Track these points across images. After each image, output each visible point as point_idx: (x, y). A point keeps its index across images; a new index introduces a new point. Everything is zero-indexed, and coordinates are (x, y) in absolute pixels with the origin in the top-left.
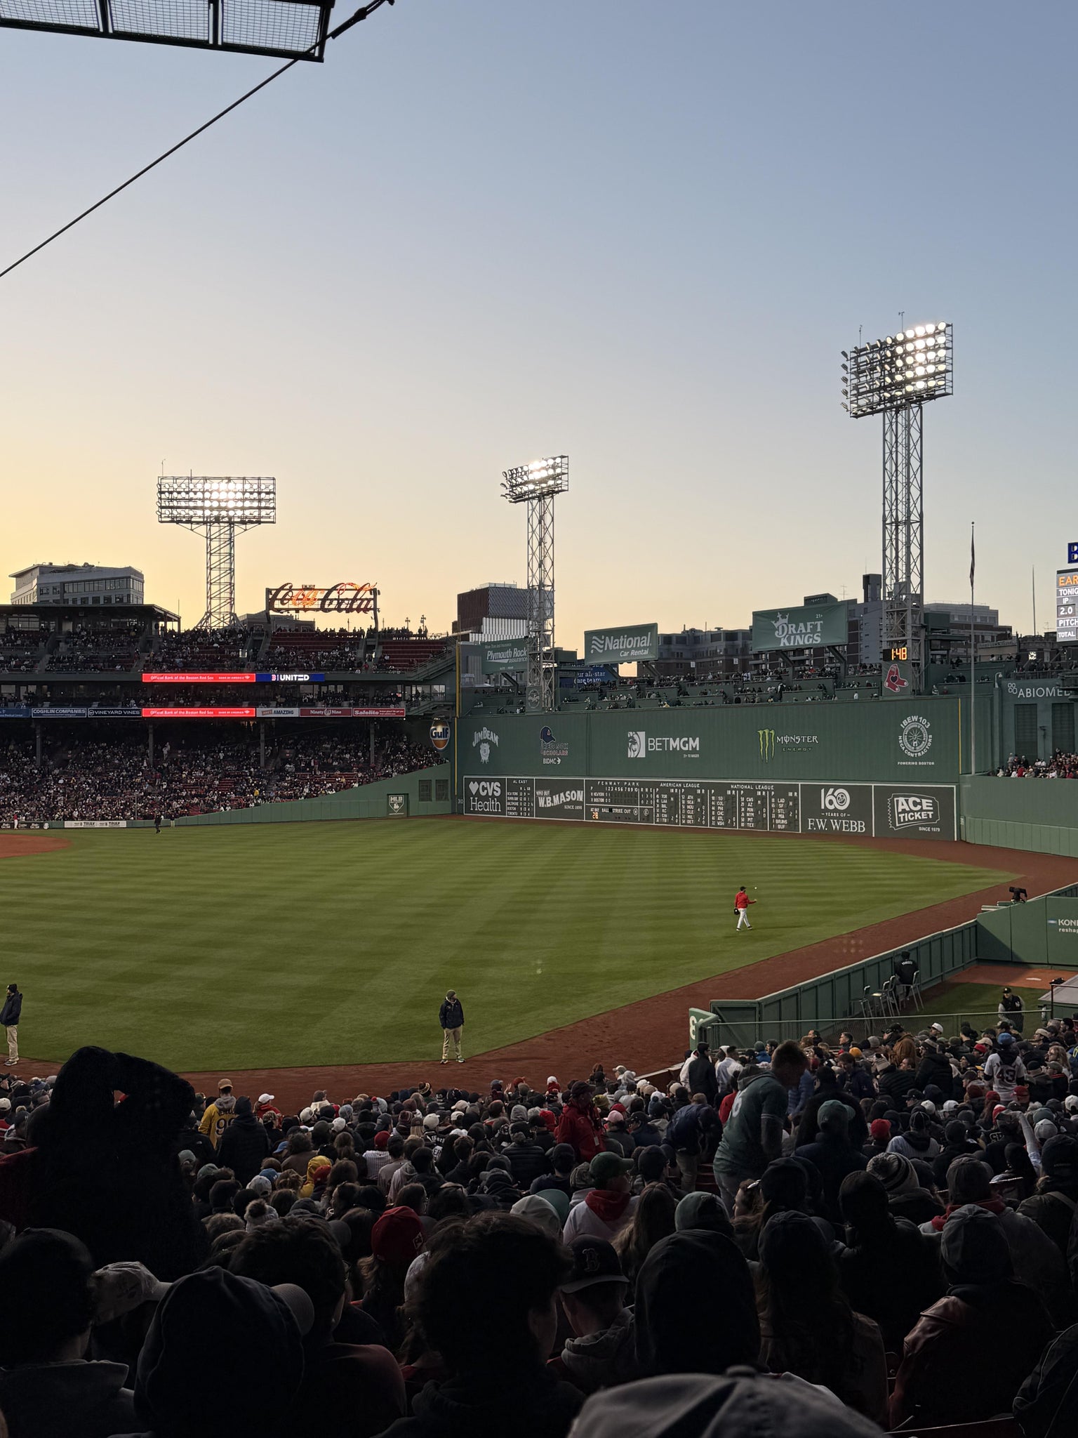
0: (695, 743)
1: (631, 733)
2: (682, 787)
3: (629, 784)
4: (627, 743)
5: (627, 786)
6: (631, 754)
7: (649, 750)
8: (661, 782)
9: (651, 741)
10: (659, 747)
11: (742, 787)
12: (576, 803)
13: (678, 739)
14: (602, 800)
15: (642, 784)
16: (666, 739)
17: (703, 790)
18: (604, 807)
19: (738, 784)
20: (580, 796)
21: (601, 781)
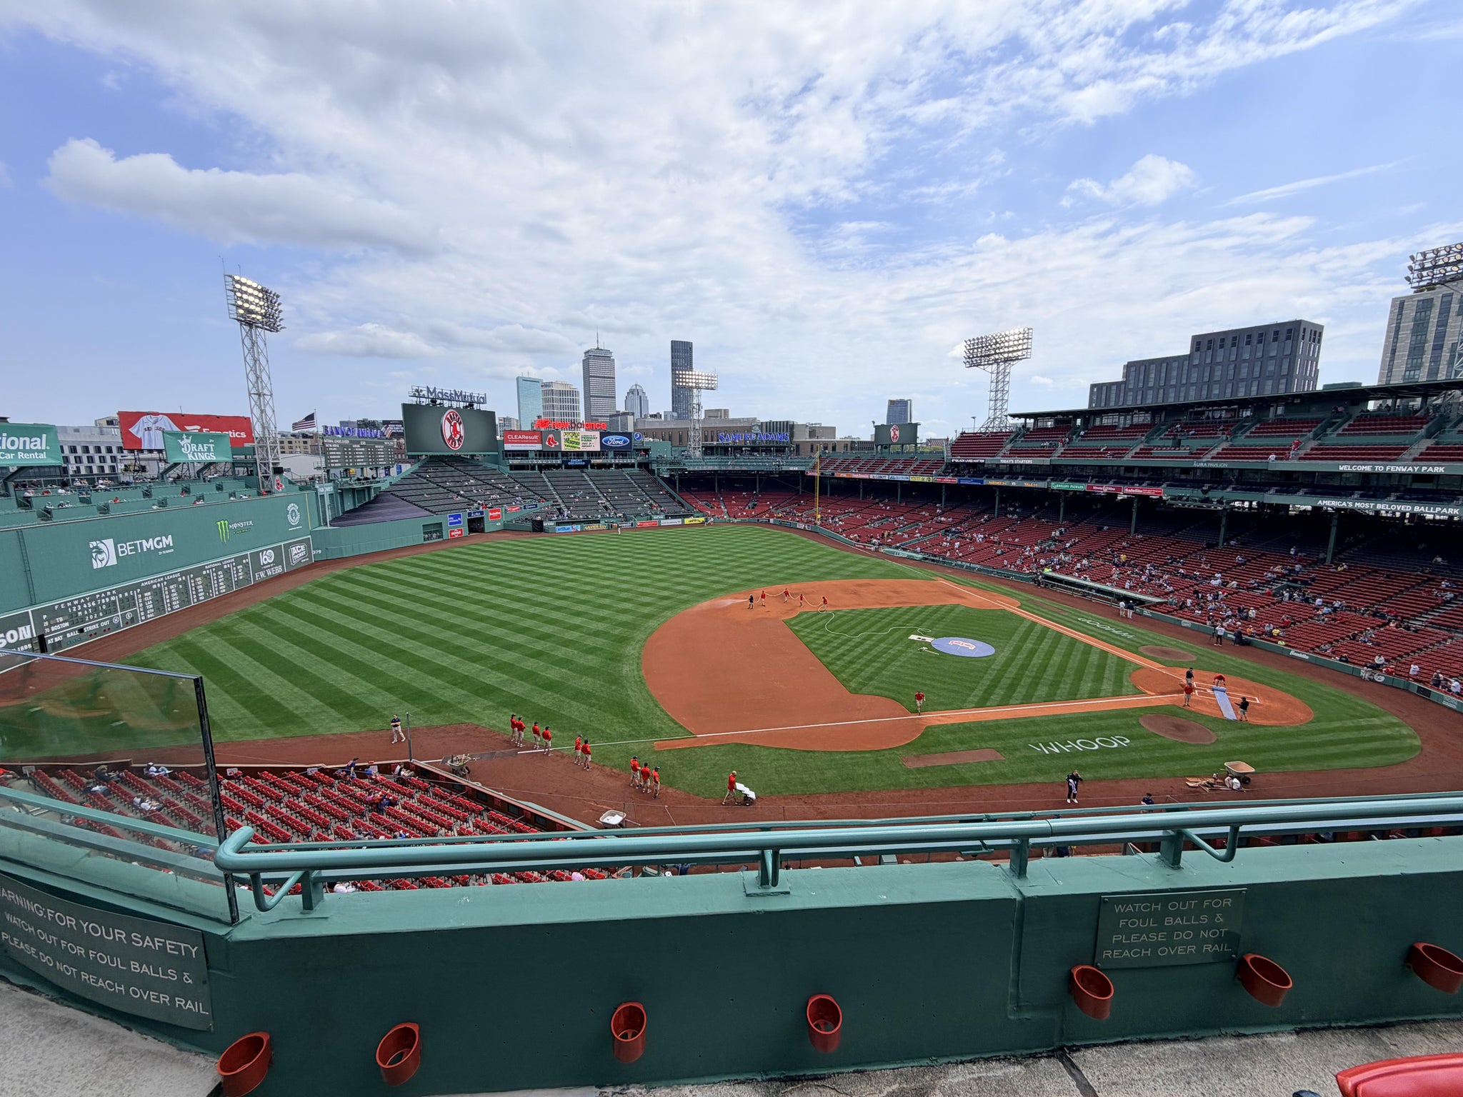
0: (169, 540)
1: (94, 544)
2: (164, 580)
3: (103, 595)
4: (88, 555)
5: (100, 598)
6: (97, 565)
7: (121, 555)
8: (141, 583)
9: (122, 547)
10: (131, 550)
11: (214, 565)
12: (20, 643)
13: (151, 540)
14: (67, 624)
15: (119, 591)
16: (138, 542)
17: (184, 578)
18: (69, 632)
19: (210, 564)
20: (26, 632)
21: (60, 604)
